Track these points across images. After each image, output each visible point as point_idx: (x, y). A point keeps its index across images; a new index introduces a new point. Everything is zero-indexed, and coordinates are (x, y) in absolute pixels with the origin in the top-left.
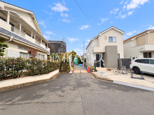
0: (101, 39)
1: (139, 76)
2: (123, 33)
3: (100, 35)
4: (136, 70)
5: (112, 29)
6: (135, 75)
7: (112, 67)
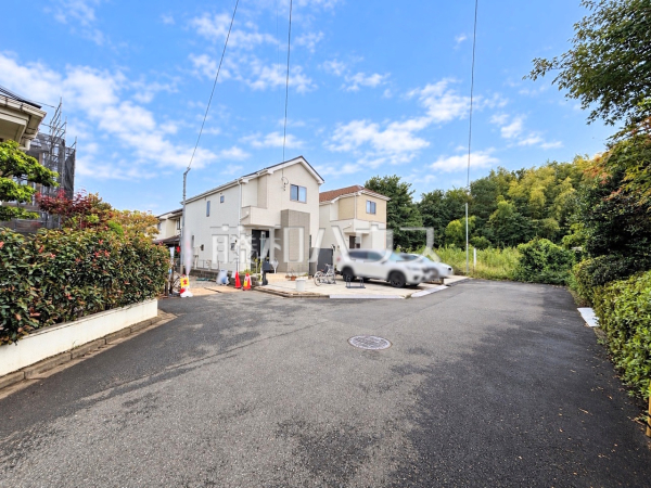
0: (272, 184)
1: (358, 285)
2: (321, 182)
3: (270, 171)
4: (348, 275)
5: (300, 163)
6: (352, 284)
7: (298, 272)
